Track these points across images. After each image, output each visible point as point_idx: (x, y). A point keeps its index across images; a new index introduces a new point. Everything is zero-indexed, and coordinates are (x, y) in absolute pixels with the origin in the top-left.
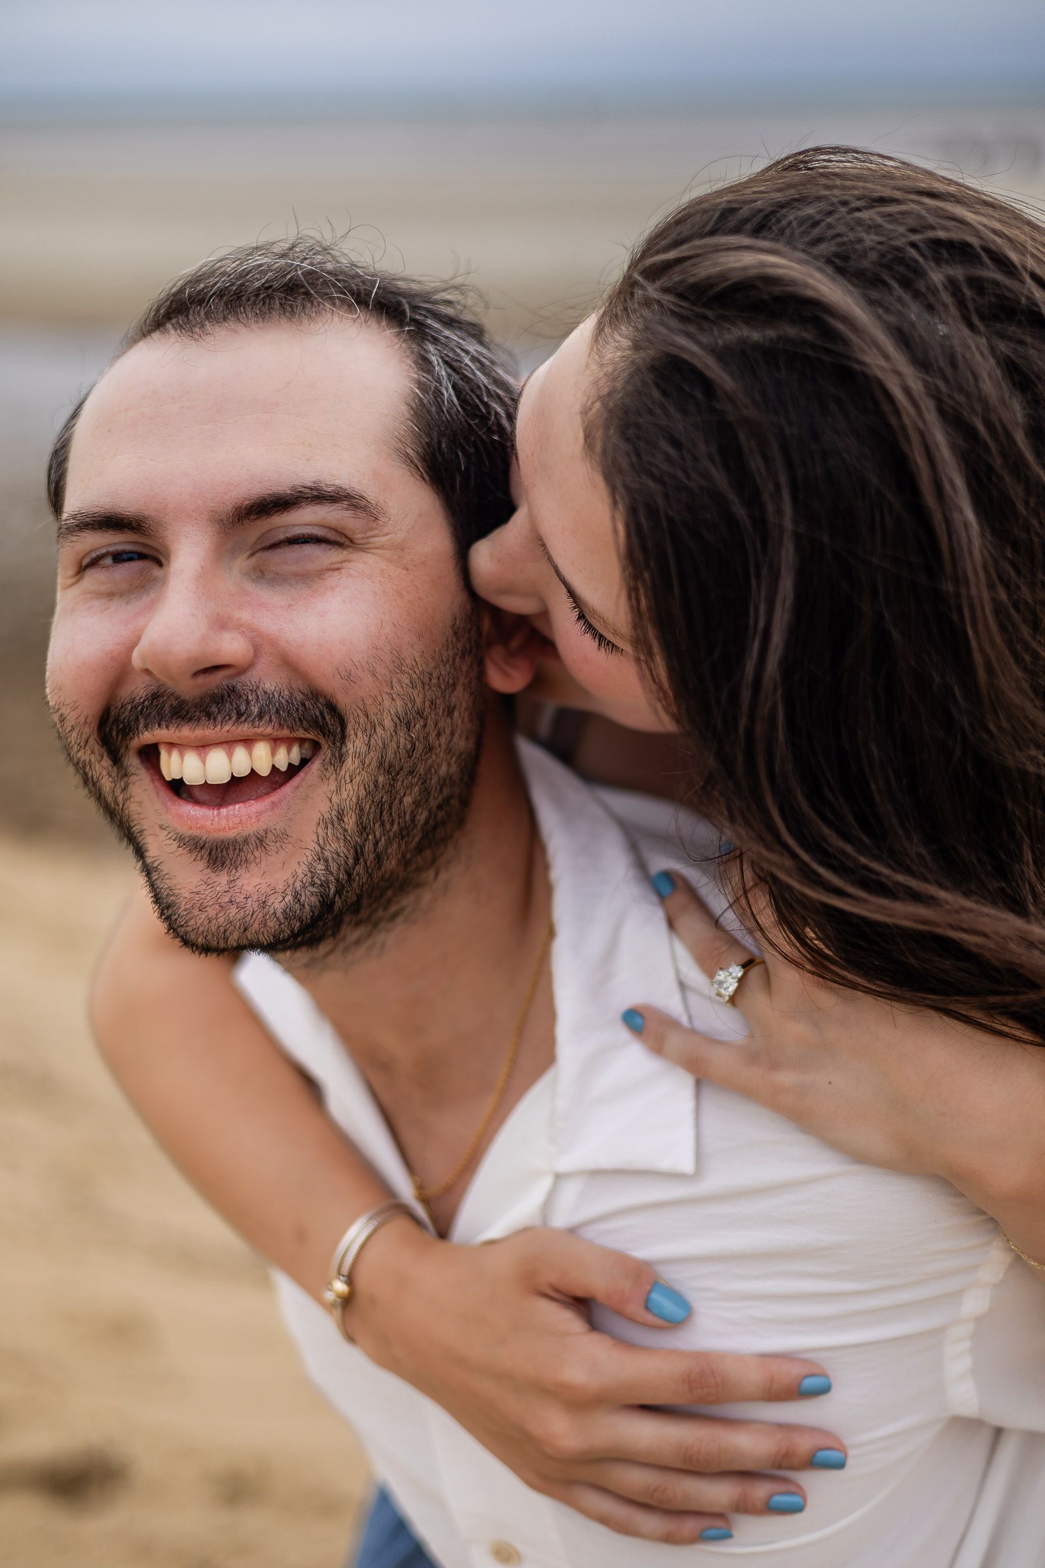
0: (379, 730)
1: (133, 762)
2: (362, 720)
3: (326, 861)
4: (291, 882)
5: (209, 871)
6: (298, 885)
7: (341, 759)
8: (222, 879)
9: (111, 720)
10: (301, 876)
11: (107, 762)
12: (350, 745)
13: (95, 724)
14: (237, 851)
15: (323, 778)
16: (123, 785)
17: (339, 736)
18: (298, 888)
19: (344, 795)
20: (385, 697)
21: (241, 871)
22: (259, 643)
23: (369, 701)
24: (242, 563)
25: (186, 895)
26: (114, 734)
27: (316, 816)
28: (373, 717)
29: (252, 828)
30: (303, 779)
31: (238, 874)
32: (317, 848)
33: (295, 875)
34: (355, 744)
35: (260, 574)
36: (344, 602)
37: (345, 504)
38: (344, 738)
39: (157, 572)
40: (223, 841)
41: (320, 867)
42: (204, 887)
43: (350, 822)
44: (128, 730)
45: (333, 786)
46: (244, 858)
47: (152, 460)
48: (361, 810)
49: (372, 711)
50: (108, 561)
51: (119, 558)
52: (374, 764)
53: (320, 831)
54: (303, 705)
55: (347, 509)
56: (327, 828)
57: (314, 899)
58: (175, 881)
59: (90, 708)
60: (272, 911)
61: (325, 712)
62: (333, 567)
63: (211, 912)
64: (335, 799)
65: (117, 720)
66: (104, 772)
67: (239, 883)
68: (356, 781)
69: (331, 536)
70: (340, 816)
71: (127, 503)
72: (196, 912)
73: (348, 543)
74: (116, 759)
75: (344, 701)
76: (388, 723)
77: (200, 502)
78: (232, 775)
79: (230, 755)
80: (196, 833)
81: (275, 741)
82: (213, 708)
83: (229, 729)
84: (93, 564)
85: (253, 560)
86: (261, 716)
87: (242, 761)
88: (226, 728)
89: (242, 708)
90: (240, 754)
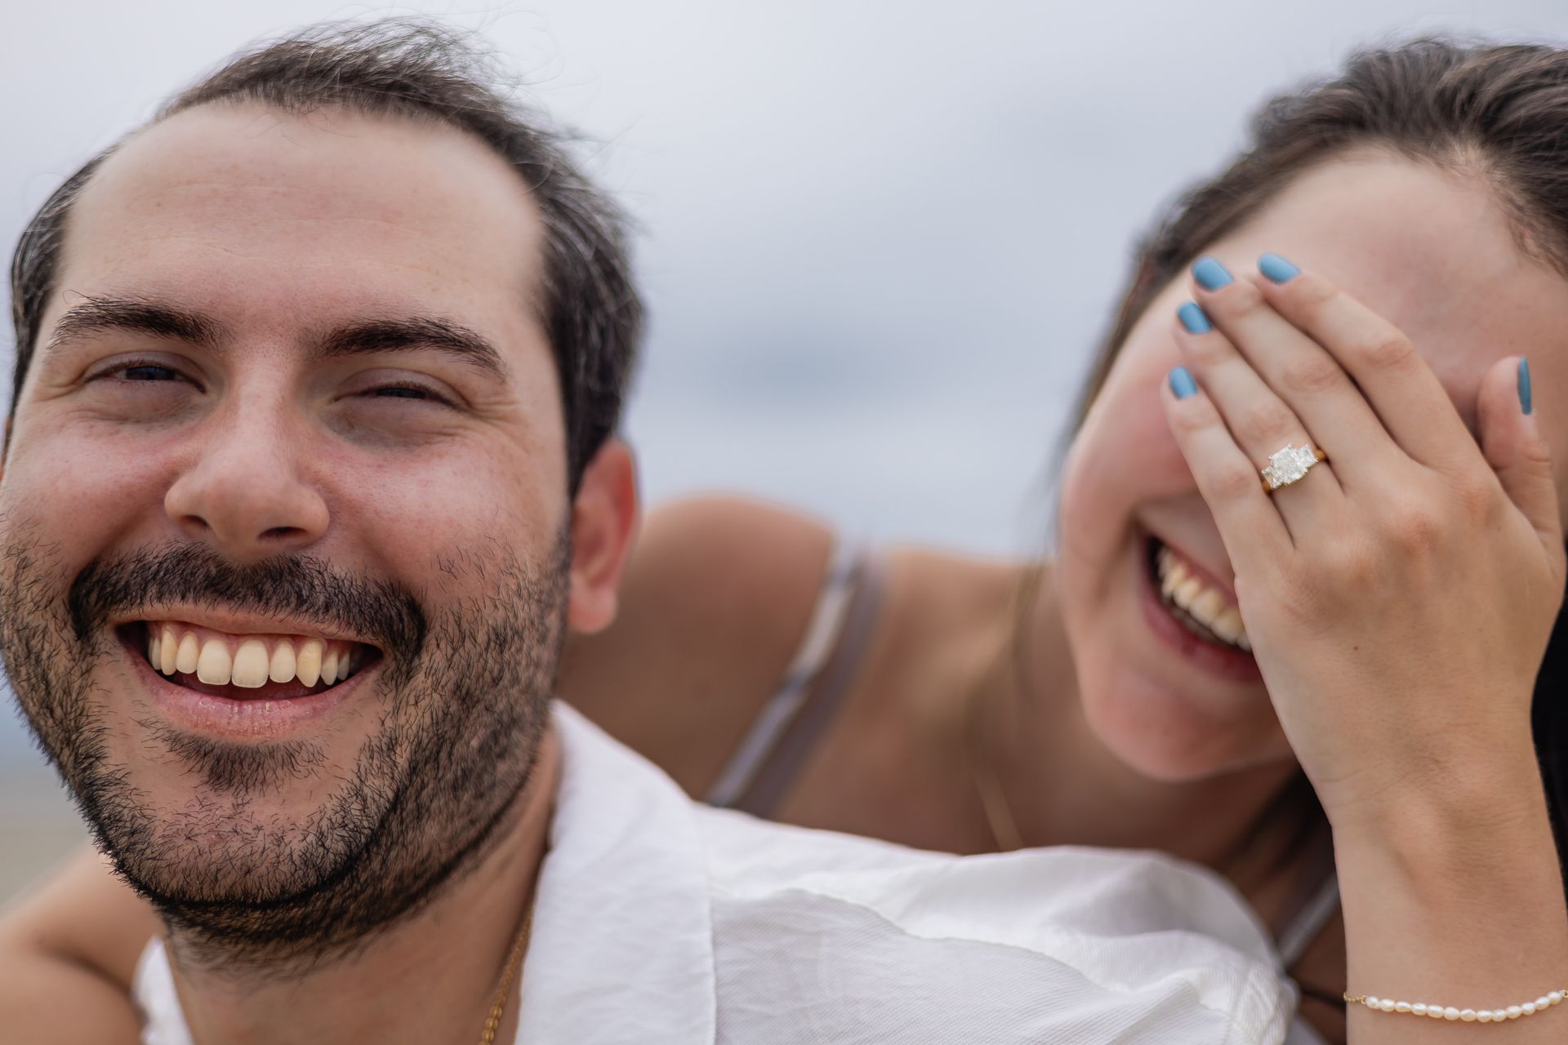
0: (468, 644)
1: (105, 639)
2: (452, 628)
3: (365, 800)
4: (316, 818)
5: (206, 788)
6: (325, 824)
7: (409, 676)
8: (225, 802)
9: (95, 578)
10: (330, 813)
11: (69, 634)
12: (425, 658)
13: (70, 580)
14: (254, 766)
15: (378, 693)
16: (84, 667)
17: (412, 647)
18: (324, 828)
19: (402, 720)
20: (488, 602)
21: (254, 795)
22: (337, 504)
23: (466, 604)
24: (321, 402)
25: (168, 818)
26: (93, 597)
27: (360, 739)
28: (465, 626)
29: (282, 737)
30: (353, 689)
31: (247, 798)
32: (357, 781)
33: (322, 811)
34: (434, 657)
35: (348, 424)
36: (455, 473)
37: (471, 356)
38: (418, 649)
39: (197, 398)
40: (239, 750)
41: (355, 808)
42: (197, 808)
43: (402, 758)
44: (116, 595)
45: (389, 707)
46: (261, 777)
47: (225, 250)
48: (420, 743)
49: (468, 616)
50: (122, 374)
51: (138, 372)
52: (450, 686)
53: (364, 762)
54: (377, 599)
55: (474, 363)
56: (372, 758)
57: (341, 847)
58: (147, 800)
59: (74, 555)
60: (287, 851)
61: (404, 611)
62: (446, 430)
63: (202, 842)
64: (389, 723)
65: (103, 582)
66: (63, 647)
67: (248, 809)
68: (423, 704)
69: (446, 393)
70: (392, 746)
71: (182, 298)
72: (181, 841)
73: (463, 405)
74: (83, 631)
75: (435, 601)
76: (481, 638)
77: (290, 314)
78: (269, 679)
79: (271, 652)
80: (202, 732)
81: (331, 644)
82: (268, 586)
83: (284, 618)
84: (106, 375)
85: (338, 407)
86: (327, 607)
87: (284, 663)
88: (281, 616)
89: (305, 593)
90: (284, 652)
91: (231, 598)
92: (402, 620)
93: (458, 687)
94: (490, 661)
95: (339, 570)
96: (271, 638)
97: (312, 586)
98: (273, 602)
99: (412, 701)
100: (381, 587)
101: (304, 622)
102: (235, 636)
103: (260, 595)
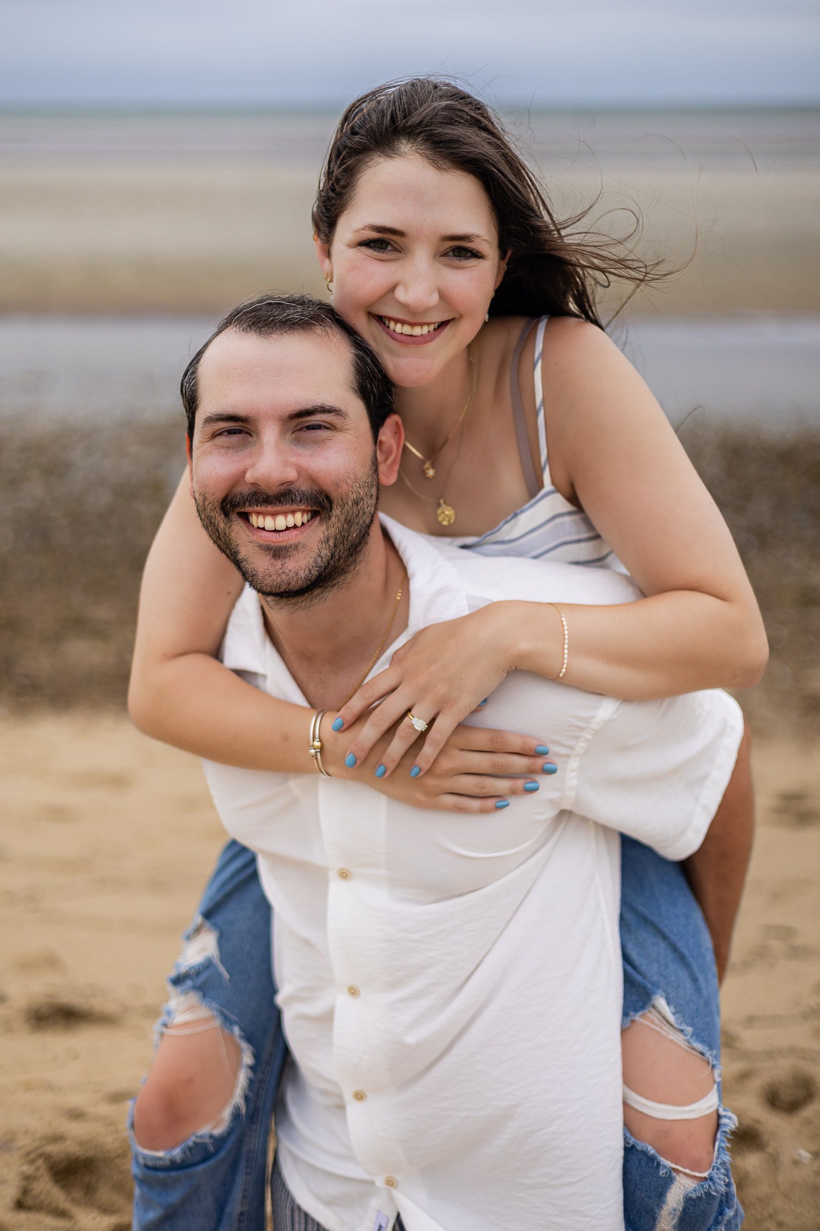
0: (346, 506)
1: (234, 517)
2: (340, 502)
3: (322, 557)
4: (307, 565)
5: (272, 560)
6: (310, 566)
7: (330, 518)
8: (279, 563)
9: (228, 500)
10: (311, 563)
11: (223, 517)
12: (334, 512)
13: (220, 502)
14: (286, 551)
15: (320, 523)
16: (229, 526)
17: (329, 509)
18: (310, 568)
19: (330, 532)
20: (350, 492)
21: (287, 560)
22: (300, 470)
23: (344, 495)
24: (288, 436)
25: (262, 570)
26: (229, 506)
27: (318, 539)
28: (344, 501)
29: (293, 542)
30: (313, 523)
31: (285, 561)
32: (318, 552)
33: (309, 563)
34: (336, 511)
35: (298, 441)
36: (335, 453)
37: (334, 414)
38: (331, 510)
39: (250, 439)
40: (280, 547)
41: (319, 560)
42: (271, 566)
43: (331, 543)
44: (235, 506)
45: (325, 527)
46: (288, 554)
47: (251, 392)
48: (336, 538)
49: (345, 498)
50: (226, 433)
51: (231, 432)
52: (343, 520)
53: (320, 546)
54: (316, 496)
55: (334, 416)
56: (322, 544)
57: (316, 573)
58: (255, 565)
59: (220, 495)
60: (300, 577)
61: (325, 498)
62: (328, 438)
63: (274, 577)
64: (326, 533)
65: (231, 501)
66: (221, 521)
67: (286, 565)
68: (335, 526)
69: (327, 425)
70: (328, 540)
71: (241, 411)
72: (267, 577)
73: (333, 428)
74: (227, 515)
75: (334, 495)
76: (350, 503)
77: (274, 412)
78: (287, 526)
79: (286, 518)
80: (269, 543)
81: (303, 511)
82: (282, 499)
83: (288, 507)
84: (221, 434)
85: (294, 435)
86: (301, 501)
87: (291, 520)
88: (287, 507)
89: (293, 498)
90: (290, 517)
91: (271, 504)
92: (324, 502)
93: (346, 520)
94: (355, 510)
95: (303, 488)
96: (285, 513)
97: (296, 495)
98: (284, 503)
99: (332, 526)
100: (317, 492)
101: (294, 507)
102: (274, 515)
103: (280, 501)
